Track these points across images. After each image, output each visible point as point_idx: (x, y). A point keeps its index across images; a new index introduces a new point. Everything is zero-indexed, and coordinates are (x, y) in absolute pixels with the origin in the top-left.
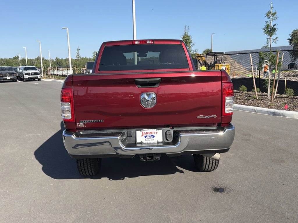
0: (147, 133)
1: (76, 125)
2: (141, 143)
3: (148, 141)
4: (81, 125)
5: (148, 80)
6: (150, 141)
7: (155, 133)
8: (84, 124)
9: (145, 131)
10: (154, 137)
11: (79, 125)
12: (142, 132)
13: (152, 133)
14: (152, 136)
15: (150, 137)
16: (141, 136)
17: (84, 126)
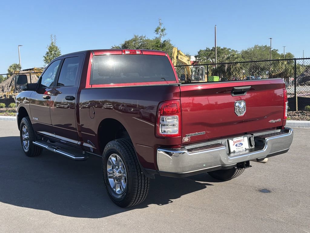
0: (237, 141)
1: (182, 140)
2: (234, 152)
3: (239, 150)
4: (186, 139)
5: (243, 88)
6: (240, 149)
7: (243, 141)
8: (189, 138)
9: (235, 139)
10: (242, 144)
11: (185, 140)
12: (233, 141)
13: (240, 141)
14: (241, 144)
15: (240, 145)
16: (233, 145)
17: (189, 140)
